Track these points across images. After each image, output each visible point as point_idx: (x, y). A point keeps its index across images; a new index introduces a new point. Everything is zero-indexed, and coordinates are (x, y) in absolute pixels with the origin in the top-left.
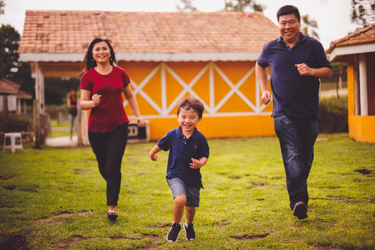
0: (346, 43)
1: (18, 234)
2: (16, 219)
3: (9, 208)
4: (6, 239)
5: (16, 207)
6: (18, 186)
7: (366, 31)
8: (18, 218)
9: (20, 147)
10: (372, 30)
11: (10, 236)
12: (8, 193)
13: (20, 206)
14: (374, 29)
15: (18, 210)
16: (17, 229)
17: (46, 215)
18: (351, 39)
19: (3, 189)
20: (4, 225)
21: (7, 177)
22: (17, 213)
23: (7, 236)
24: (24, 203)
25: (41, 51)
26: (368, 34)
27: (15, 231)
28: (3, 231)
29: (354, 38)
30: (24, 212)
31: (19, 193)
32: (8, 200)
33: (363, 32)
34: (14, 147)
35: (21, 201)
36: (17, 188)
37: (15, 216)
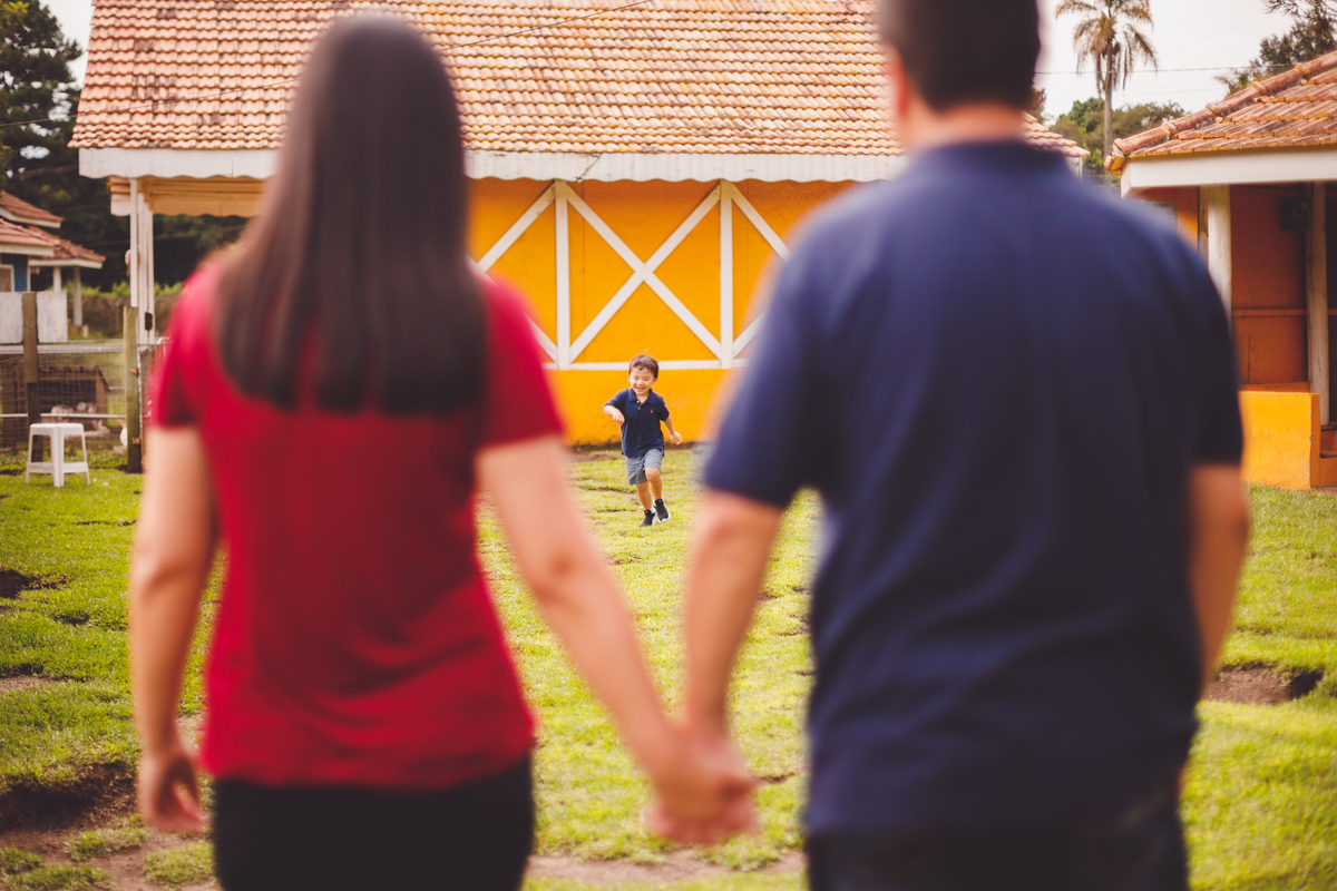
0: (1160, 149)
1: (117, 761)
2: (106, 717)
3: (81, 685)
4: (83, 771)
5: (100, 681)
6: (97, 613)
7: (1233, 109)
8: (110, 715)
9: (80, 467)
10: (1252, 106)
11: (95, 765)
12: (72, 636)
13: (111, 677)
14: (1260, 101)
15: (109, 689)
16: (113, 746)
17: (187, 706)
18: (1182, 135)
19: (52, 623)
20: (73, 734)
21: (53, 579)
22: (106, 699)
23: (86, 765)
24: (120, 670)
25: (151, 144)
26: (1237, 119)
27: (107, 750)
28: (74, 750)
29: (1191, 132)
30: (125, 695)
31: (101, 636)
32: (73, 660)
33: (1224, 113)
34: (59, 467)
35: (112, 664)
36: (92, 621)
37: (101, 707)
